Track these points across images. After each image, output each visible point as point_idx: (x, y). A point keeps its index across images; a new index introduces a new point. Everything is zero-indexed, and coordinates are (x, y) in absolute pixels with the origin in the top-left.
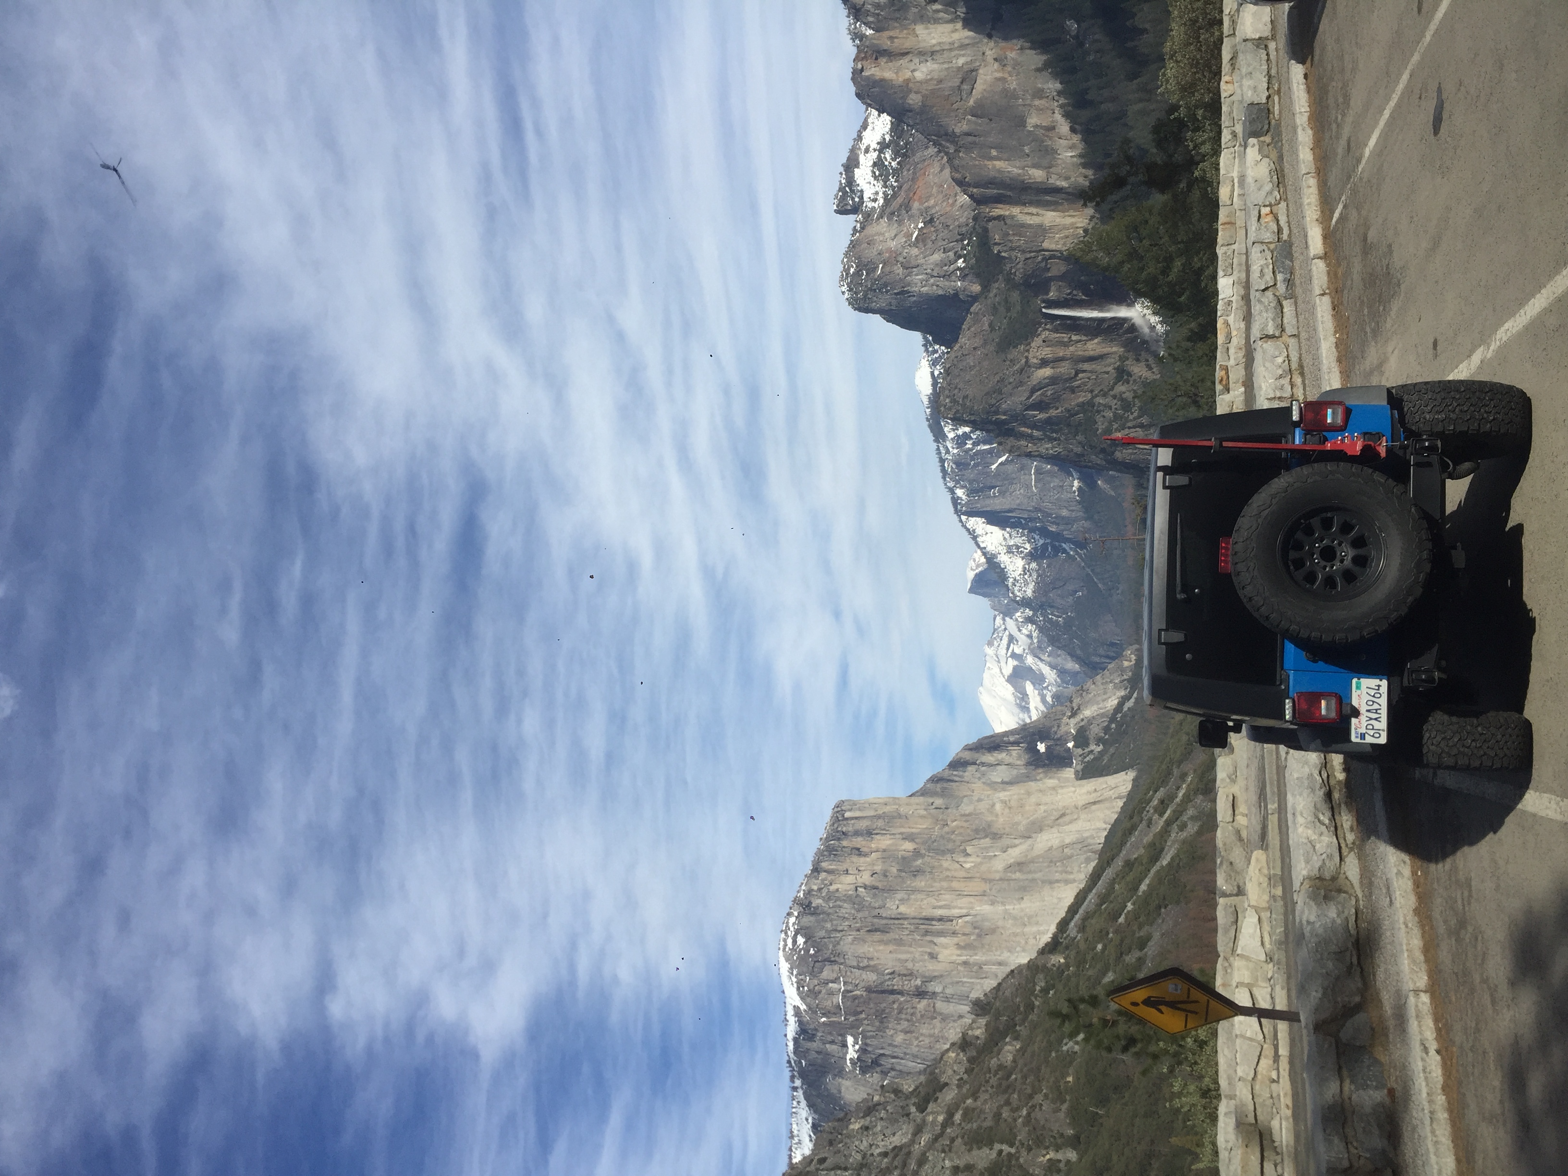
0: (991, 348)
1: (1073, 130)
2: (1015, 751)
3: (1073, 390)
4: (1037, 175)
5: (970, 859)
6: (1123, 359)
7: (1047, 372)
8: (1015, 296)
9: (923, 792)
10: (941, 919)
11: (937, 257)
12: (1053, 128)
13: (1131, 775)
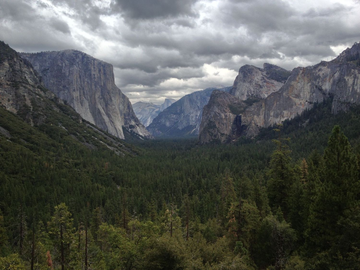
0: (230, 104)
3: (219, 123)
4: (272, 114)
6: (226, 135)
7: (224, 117)
8: (242, 109)
10: (84, 92)
13: (124, 138)
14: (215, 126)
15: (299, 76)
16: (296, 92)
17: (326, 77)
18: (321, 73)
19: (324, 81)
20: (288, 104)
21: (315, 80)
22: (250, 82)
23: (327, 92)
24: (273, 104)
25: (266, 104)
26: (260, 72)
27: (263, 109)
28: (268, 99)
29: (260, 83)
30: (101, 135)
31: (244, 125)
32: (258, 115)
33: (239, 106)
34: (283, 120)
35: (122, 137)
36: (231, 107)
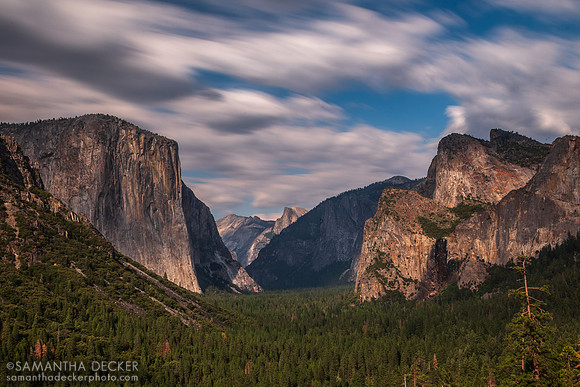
0: (421, 215)
1: (537, 252)
2: (207, 233)
3: (399, 256)
4: (513, 235)
5: (151, 212)
6: (416, 281)
7: (409, 244)
8: (449, 226)
9: (184, 186)
10: (119, 197)
11: (468, 185)
12: (537, 242)
13: (199, 292)
14: (389, 265)
15: (569, 154)
16: (563, 188)
22: (464, 169)
24: (515, 216)
25: (498, 215)
26: (482, 150)
27: (495, 224)
28: (504, 204)
29: (485, 171)
30: (153, 284)
31: (453, 260)
32: (484, 238)
33: (441, 219)
34: (538, 247)
35: (196, 289)
36: (422, 221)
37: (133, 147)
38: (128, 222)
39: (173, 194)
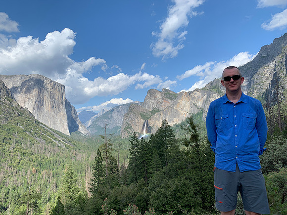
0: (141, 113)
3: (134, 125)
5: (54, 108)
6: (139, 133)
7: (137, 121)
8: (149, 116)
9: (66, 100)
10: (43, 103)
11: (155, 104)
12: (174, 122)
13: (70, 135)
14: (131, 127)
15: (183, 97)
16: (181, 107)
17: (199, 98)
18: (196, 96)
19: (198, 100)
20: (176, 114)
21: (193, 100)
22: (154, 100)
23: (200, 108)
24: (168, 114)
25: (163, 113)
26: (160, 94)
27: (162, 116)
28: (165, 110)
29: (160, 100)
30: (50, 132)
31: (150, 127)
32: (159, 120)
33: (147, 114)
34: (174, 124)
35: (68, 134)
36: (142, 115)
37: (49, 86)
38: (46, 111)
39: (62, 103)
